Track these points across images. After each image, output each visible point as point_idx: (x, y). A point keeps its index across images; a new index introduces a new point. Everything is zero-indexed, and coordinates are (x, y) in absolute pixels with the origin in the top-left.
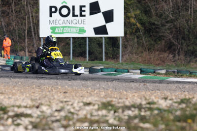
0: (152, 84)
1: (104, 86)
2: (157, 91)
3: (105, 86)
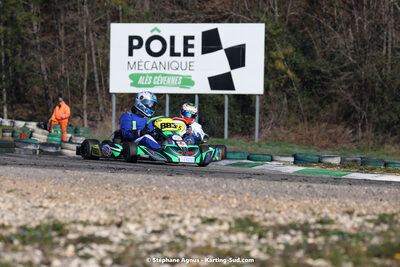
0: (322, 185)
1: (234, 188)
2: (332, 199)
3: (238, 187)
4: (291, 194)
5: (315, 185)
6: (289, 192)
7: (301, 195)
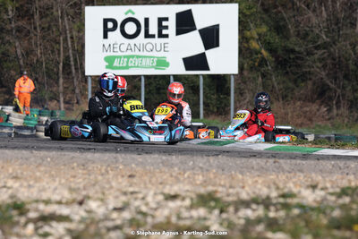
0: (289, 161)
1: (201, 165)
2: (298, 174)
3: (205, 164)
4: (257, 170)
5: (281, 161)
6: (256, 167)
7: (267, 170)
